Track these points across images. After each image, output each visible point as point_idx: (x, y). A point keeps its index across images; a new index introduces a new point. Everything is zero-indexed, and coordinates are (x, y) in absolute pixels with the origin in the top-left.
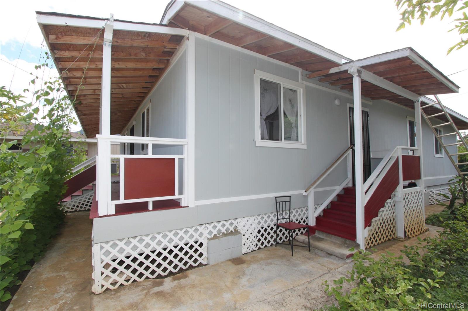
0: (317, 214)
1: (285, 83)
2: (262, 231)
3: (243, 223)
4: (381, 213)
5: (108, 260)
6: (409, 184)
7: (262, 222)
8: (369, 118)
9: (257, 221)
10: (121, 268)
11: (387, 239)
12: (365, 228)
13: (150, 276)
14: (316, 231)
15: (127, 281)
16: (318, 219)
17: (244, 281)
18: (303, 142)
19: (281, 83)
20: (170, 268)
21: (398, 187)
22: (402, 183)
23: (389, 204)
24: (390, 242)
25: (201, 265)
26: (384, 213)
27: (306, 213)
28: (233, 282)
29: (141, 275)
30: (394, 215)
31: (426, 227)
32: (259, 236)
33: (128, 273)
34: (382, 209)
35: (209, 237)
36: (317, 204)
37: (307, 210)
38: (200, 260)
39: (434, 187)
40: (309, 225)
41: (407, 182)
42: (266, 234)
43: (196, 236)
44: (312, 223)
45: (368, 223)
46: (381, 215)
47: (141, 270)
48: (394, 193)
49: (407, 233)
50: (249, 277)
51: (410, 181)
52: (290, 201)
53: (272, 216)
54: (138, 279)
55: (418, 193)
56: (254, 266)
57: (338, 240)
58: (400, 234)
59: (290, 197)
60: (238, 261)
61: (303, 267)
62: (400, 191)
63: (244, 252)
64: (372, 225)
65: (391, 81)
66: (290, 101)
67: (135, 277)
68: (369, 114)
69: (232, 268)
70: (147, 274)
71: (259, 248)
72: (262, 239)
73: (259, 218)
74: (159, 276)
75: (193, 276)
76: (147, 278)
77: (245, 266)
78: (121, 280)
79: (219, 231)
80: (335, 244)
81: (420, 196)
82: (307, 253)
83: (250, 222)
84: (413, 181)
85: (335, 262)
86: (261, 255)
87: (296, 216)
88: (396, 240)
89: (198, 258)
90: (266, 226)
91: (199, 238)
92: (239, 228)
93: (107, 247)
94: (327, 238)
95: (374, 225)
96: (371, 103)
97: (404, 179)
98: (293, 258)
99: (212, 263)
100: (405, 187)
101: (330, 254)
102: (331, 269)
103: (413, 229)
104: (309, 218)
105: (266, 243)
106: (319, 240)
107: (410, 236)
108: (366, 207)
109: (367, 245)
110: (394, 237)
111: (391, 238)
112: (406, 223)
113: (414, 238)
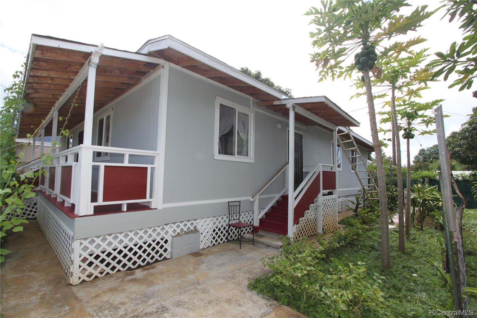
0: (260, 217)
1: (239, 109)
2: (217, 230)
3: (201, 224)
4: (306, 214)
5: (85, 255)
6: (328, 192)
7: (217, 223)
8: (303, 139)
9: (212, 222)
10: (97, 262)
11: (310, 235)
12: (294, 225)
13: (122, 269)
14: (259, 230)
15: (101, 273)
16: (261, 220)
17: (203, 267)
18: (252, 157)
19: (237, 109)
20: (139, 262)
21: (319, 195)
22: (322, 191)
23: (312, 207)
24: (313, 236)
25: (165, 258)
26: (309, 214)
27: (252, 216)
28: (194, 268)
29: (113, 268)
30: (316, 216)
31: (338, 225)
32: (214, 234)
33: (103, 266)
34: (307, 211)
35: (173, 235)
36: (261, 208)
37: (253, 213)
38: (165, 255)
39: (350, 197)
40: (254, 225)
42: (219, 233)
43: (163, 234)
44: (256, 223)
45: (296, 221)
46: (307, 216)
47: (114, 263)
48: (315, 199)
49: (325, 230)
50: (207, 264)
51: (329, 191)
52: (240, 206)
53: (225, 218)
54: (111, 272)
55: (334, 200)
56: (209, 257)
57: (275, 236)
58: (320, 231)
59: (240, 202)
60: (197, 254)
61: (248, 255)
62: (321, 198)
63: (201, 247)
64: (300, 223)
65: (316, 115)
66: (243, 122)
67: (108, 270)
68: (303, 136)
69: (193, 259)
70: (119, 267)
71: (214, 245)
72: (217, 237)
73: (215, 219)
74: (130, 269)
75: (160, 267)
76: (119, 270)
77: (203, 257)
78: (96, 273)
79: (182, 229)
80: (273, 238)
81: (335, 202)
82: (251, 246)
83: (207, 223)
84: (331, 191)
85: (271, 251)
86: (215, 249)
87: (244, 219)
88: (316, 235)
89: (163, 253)
90: (219, 226)
91: (165, 235)
92: (198, 228)
93: (86, 243)
94: (266, 235)
95: (301, 223)
96: (304, 128)
97: (323, 189)
98: (242, 250)
99: (174, 257)
100: (324, 195)
101: (268, 246)
102: (268, 255)
103: (329, 227)
104: (254, 220)
105: (219, 240)
106: (261, 236)
107: (326, 232)
108: (295, 209)
109: (295, 239)
110: (316, 233)
111: (313, 234)
112: (324, 223)
113: (329, 234)
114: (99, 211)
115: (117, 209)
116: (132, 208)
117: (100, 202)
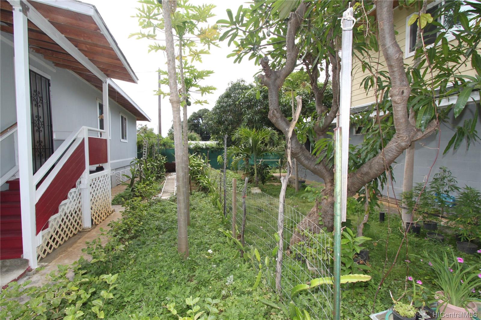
4: (63, 207)
6: (97, 168)
11: (71, 235)
12: (37, 232)
21: (83, 174)
22: (88, 167)
23: (73, 194)
24: (75, 237)
26: (68, 205)
30: (80, 206)
31: (112, 208)
34: (63, 202)
39: (120, 169)
41: (94, 167)
45: (42, 226)
46: (63, 209)
48: (78, 181)
49: (94, 220)
51: (98, 165)
55: (105, 177)
58: (87, 224)
62: (86, 178)
64: (50, 225)
68: (51, 82)
81: (107, 180)
84: (101, 165)
88: (82, 232)
95: (53, 225)
96: (55, 71)
97: (91, 163)
100: (91, 172)
103: (100, 214)
107: (97, 223)
108: (37, 205)
109: (42, 255)
110: (80, 230)
111: (76, 232)
112: (93, 211)
113: (101, 224)
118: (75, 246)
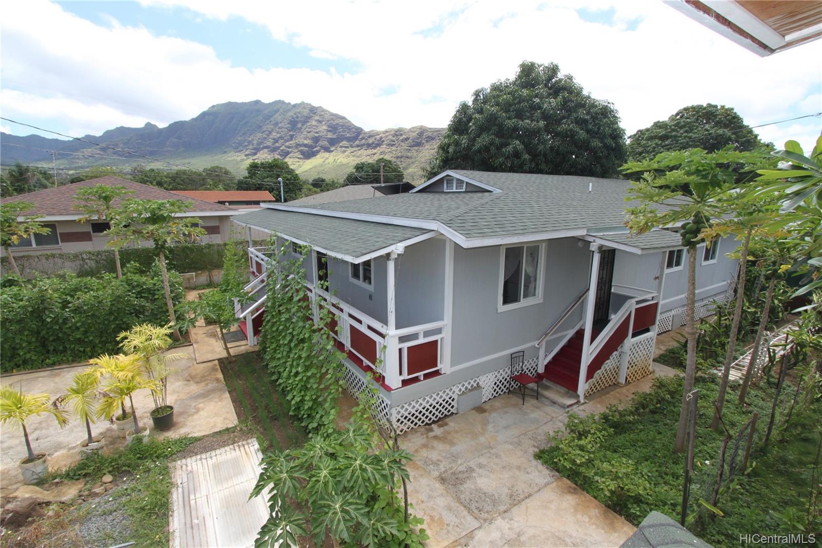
0: (545, 363)
1: (527, 245)
2: (498, 383)
3: (484, 379)
4: (605, 365)
5: (399, 417)
7: (498, 376)
9: (494, 376)
10: (405, 421)
11: (608, 385)
12: (587, 381)
13: (421, 424)
14: (544, 379)
15: (408, 428)
16: (546, 366)
17: (490, 427)
18: (540, 297)
19: (525, 246)
20: (433, 418)
21: (625, 340)
22: (631, 333)
23: (614, 356)
24: (611, 387)
25: (452, 413)
26: (609, 364)
27: (536, 368)
28: (482, 429)
29: (416, 424)
30: (618, 364)
31: (651, 369)
32: (495, 387)
33: (409, 423)
34: (606, 362)
35: (459, 393)
36: (548, 351)
37: (538, 358)
38: (452, 410)
40: (538, 371)
42: (500, 385)
43: (451, 394)
44: (541, 370)
45: (590, 375)
46: (605, 367)
47: (416, 421)
48: (620, 345)
49: (629, 379)
50: (493, 425)
52: (523, 354)
53: (506, 370)
54: (414, 427)
55: (649, 339)
56: (494, 415)
57: (562, 390)
58: (622, 381)
59: (524, 351)
60: (480, 409)
61: (532, 416)
62: (628, 343)
63: (483, 401)
64: (594, 377)
66: (531, 254)
67: (412, 425)
69: (478, 417)
70: (419, 423)
71: (495, 396)
72: (497, 389)
73: (496, 373)
74: (427, 424)
75: (452, 424)
76: (419, 425)
77: (487, 414)
78: (405, 429)
79: (466, 388)
80: (559, 392)
81: (650, 342)
82: (534, 402)
83: (489, 377)
85: (557, 411)
86: (497, 404)
87: (527, 366)
88: (616, 385)
89: (451, 409)
90: (501, 379)
91: (452, 395)
92: (480, 383)
93: (399, 409)
94: (553, 387)
95: (596, 377)
98: (524, 407)
99: (461, 412)
100: (634, 337)
101: (554, 403)
102: (553, 417)
103: (636, 374)
104: (539, 366)
105: (500, 392)
106: (547, 388)
107: (631, 381)
108: (590, 364)
109: (586, 394)
110: (616, 383)
111: (611, 384)
112: (628, 371)
113: (634, 383)
114: (405, 383)
115: (416, 380)
116: (427, 376)
117: (405, 376)
118: (608, 396)
